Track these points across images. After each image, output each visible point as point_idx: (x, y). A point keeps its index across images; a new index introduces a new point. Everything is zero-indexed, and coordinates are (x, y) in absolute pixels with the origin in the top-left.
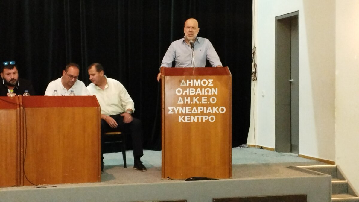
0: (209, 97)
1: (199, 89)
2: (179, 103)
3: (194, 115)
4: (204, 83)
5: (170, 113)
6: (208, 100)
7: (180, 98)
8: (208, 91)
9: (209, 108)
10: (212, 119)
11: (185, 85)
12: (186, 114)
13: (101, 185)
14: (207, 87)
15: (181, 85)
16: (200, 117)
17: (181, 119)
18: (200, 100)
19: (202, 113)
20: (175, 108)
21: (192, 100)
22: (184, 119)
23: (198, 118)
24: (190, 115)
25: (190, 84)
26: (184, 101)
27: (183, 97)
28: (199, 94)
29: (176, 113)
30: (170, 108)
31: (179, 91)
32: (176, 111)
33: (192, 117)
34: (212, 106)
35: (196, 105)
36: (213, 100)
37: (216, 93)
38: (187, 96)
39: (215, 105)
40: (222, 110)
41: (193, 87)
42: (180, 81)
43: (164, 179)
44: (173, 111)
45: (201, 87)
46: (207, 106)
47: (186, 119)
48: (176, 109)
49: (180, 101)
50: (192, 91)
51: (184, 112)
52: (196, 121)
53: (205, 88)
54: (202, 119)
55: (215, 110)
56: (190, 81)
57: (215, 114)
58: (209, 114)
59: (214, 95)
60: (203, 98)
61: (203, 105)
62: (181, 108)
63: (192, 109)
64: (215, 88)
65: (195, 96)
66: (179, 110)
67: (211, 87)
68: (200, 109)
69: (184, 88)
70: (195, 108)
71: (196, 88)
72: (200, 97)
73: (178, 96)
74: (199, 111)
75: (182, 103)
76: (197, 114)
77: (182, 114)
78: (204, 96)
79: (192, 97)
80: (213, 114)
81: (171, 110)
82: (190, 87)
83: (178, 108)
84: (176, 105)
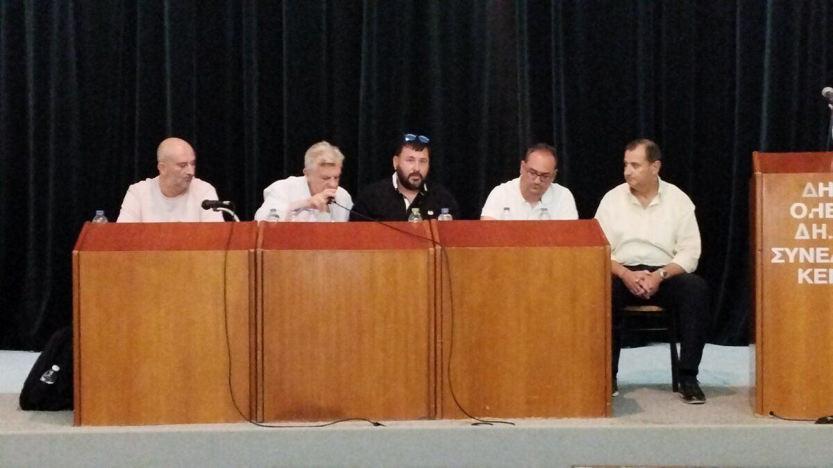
2: (798, 237)
5: (775, 260)
7: (802, 227)
11: (814, 195)
12: (815, 265)
13: (613, 424)
15: (805, 195)
17: (802, 275)
20: (787, 250)
24: (827, 266)
25: (826, 193)
26: (810, 231)
27: (808, 222)
29: (792, 260)
30: (775, 250)
31: (799, 211)
32: (791, 256)
38: (819, 222)
42: (803, 186)
43: (761, 416)
44: (784, 256)
47: (817, 276)
48: (792, 250)
49: (803, 234)
50: (830, 210)
51: (811, 260)
56: (826, 185)
62: (803, 251)
66: (797, 257)
69: (812, 203)
73: (798, 222)
75: (807, 237)
77: (807, 265)
81: (779, 255)
82: (826, 199)
83: (796, 250)
84: (792, 244)
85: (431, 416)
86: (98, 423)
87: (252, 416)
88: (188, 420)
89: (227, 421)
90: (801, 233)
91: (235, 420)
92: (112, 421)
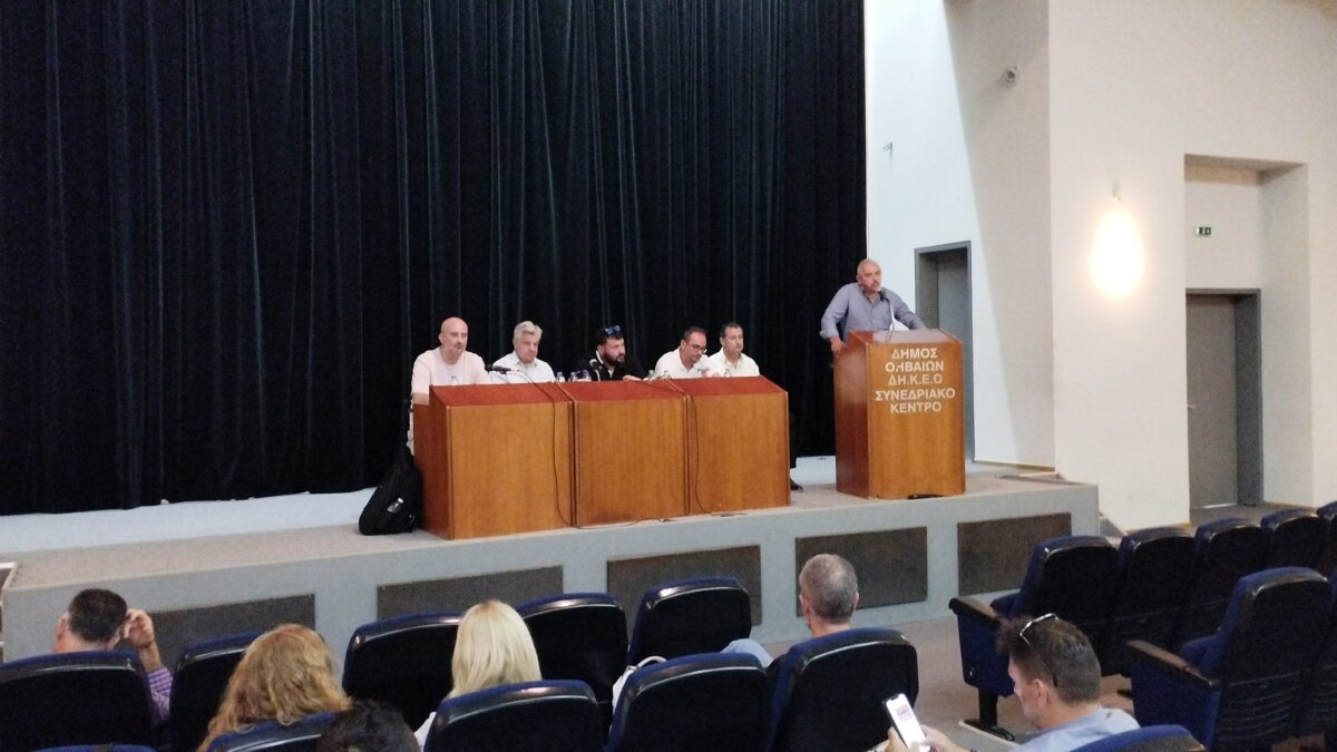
0: (932, 373)
1: (917, 363)
2: (890, 383)
3: (912, 402)
4: (925, 353)
5: (878, 399)
6: (931, 379)
7: (892, 377)
8: (930, 366)
9: (933, 391)
10: (937, 407)
11: (898, 357)
12: (900, 401)
14: (929, 359)
15: (893, 357)
16: (920, 404)
17: (893, 408)
18: (919, 379)
19: (923, 399)
20: (884, 392)
21: (908, 379)
22: (898, 407)
23: (917, 407)
24: (907, 401)
25: (905, 356)
26: (897, 379)
27: (895, 374)
28: (918, 371)
29: (887, 399)
30: (877, 392)
31: (890, 367)
32: (887, 396)
33: (909, 405)
34: (936, 387)
35: (915, 387)
36: (938, 379)
37: (942, 369)
38: (902, 374)
39: (941, 386)
40: (951, 393)
41: (909, 360)
42: (892, 352)
44: (883, 396)
45: (921, 360)
46: (928, 387)
47: (901, 408)
48: (887, 393)
50: (908, 367)
51: (898, 398)
52: (914, 410)
53: (926, 360)
54: (923, 407)
55: (940, 393)
56: (905, 351)
57: (941, 399)
58: (933, 400)
59: (939, 371)
60: (924, 376)
61: (924, 387)
62: (893, 393)
63: (908, 393)
64: (939, 360)
65: (913, 373)
66: (890, 396)
67: (934, 360)
68: (921, 393)
69: (898, 362)
70: (912, 392)
71: (914, 361)
72: (919, 374)
73: (889, 375)
74: (919, 395)
75: (895, 383)
76: (916, 401)
77: (895, 401)
78: (925, 372)
79: (908, 374)
80: (937, 400)
81: (879, 396)
82: (905, 360)
83: (889, 392)
84: (887, 388)
85: (687, 512)
86: (467, 537)
87: (573, 523)
88: (529, 528)
89: (556, 528)
90: (892, 382)
91: (562, 527)
92: (477, 535)
